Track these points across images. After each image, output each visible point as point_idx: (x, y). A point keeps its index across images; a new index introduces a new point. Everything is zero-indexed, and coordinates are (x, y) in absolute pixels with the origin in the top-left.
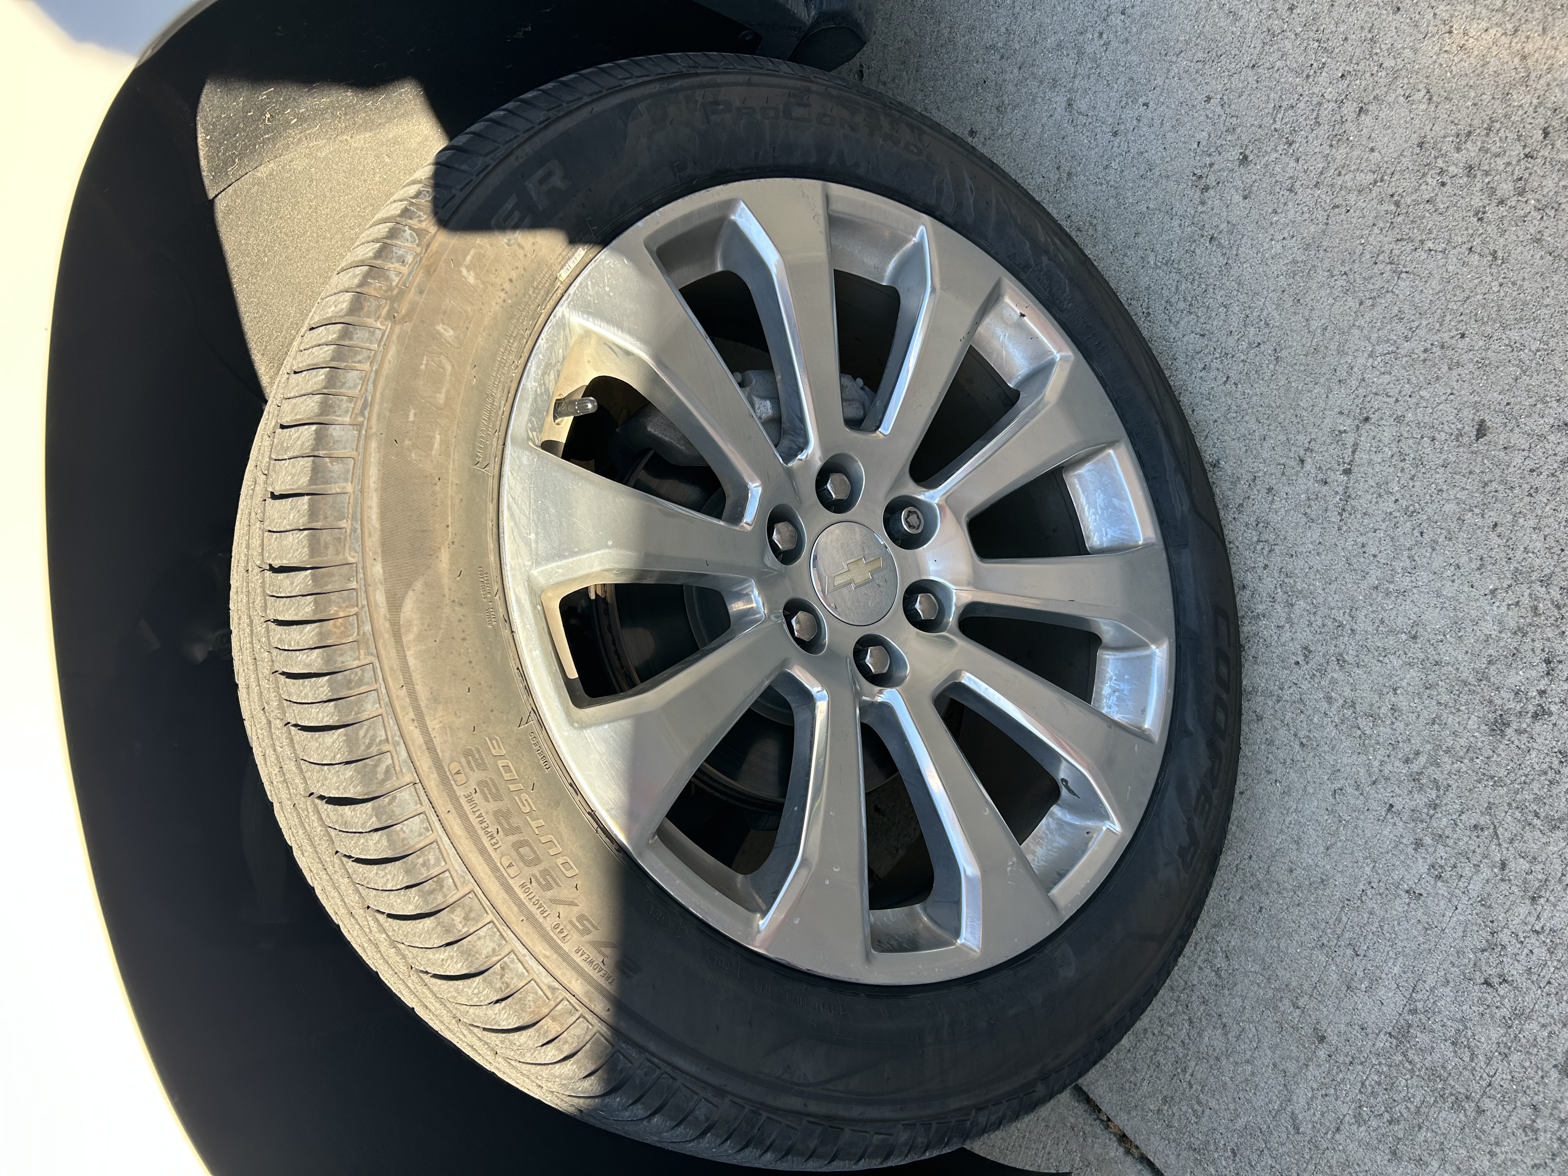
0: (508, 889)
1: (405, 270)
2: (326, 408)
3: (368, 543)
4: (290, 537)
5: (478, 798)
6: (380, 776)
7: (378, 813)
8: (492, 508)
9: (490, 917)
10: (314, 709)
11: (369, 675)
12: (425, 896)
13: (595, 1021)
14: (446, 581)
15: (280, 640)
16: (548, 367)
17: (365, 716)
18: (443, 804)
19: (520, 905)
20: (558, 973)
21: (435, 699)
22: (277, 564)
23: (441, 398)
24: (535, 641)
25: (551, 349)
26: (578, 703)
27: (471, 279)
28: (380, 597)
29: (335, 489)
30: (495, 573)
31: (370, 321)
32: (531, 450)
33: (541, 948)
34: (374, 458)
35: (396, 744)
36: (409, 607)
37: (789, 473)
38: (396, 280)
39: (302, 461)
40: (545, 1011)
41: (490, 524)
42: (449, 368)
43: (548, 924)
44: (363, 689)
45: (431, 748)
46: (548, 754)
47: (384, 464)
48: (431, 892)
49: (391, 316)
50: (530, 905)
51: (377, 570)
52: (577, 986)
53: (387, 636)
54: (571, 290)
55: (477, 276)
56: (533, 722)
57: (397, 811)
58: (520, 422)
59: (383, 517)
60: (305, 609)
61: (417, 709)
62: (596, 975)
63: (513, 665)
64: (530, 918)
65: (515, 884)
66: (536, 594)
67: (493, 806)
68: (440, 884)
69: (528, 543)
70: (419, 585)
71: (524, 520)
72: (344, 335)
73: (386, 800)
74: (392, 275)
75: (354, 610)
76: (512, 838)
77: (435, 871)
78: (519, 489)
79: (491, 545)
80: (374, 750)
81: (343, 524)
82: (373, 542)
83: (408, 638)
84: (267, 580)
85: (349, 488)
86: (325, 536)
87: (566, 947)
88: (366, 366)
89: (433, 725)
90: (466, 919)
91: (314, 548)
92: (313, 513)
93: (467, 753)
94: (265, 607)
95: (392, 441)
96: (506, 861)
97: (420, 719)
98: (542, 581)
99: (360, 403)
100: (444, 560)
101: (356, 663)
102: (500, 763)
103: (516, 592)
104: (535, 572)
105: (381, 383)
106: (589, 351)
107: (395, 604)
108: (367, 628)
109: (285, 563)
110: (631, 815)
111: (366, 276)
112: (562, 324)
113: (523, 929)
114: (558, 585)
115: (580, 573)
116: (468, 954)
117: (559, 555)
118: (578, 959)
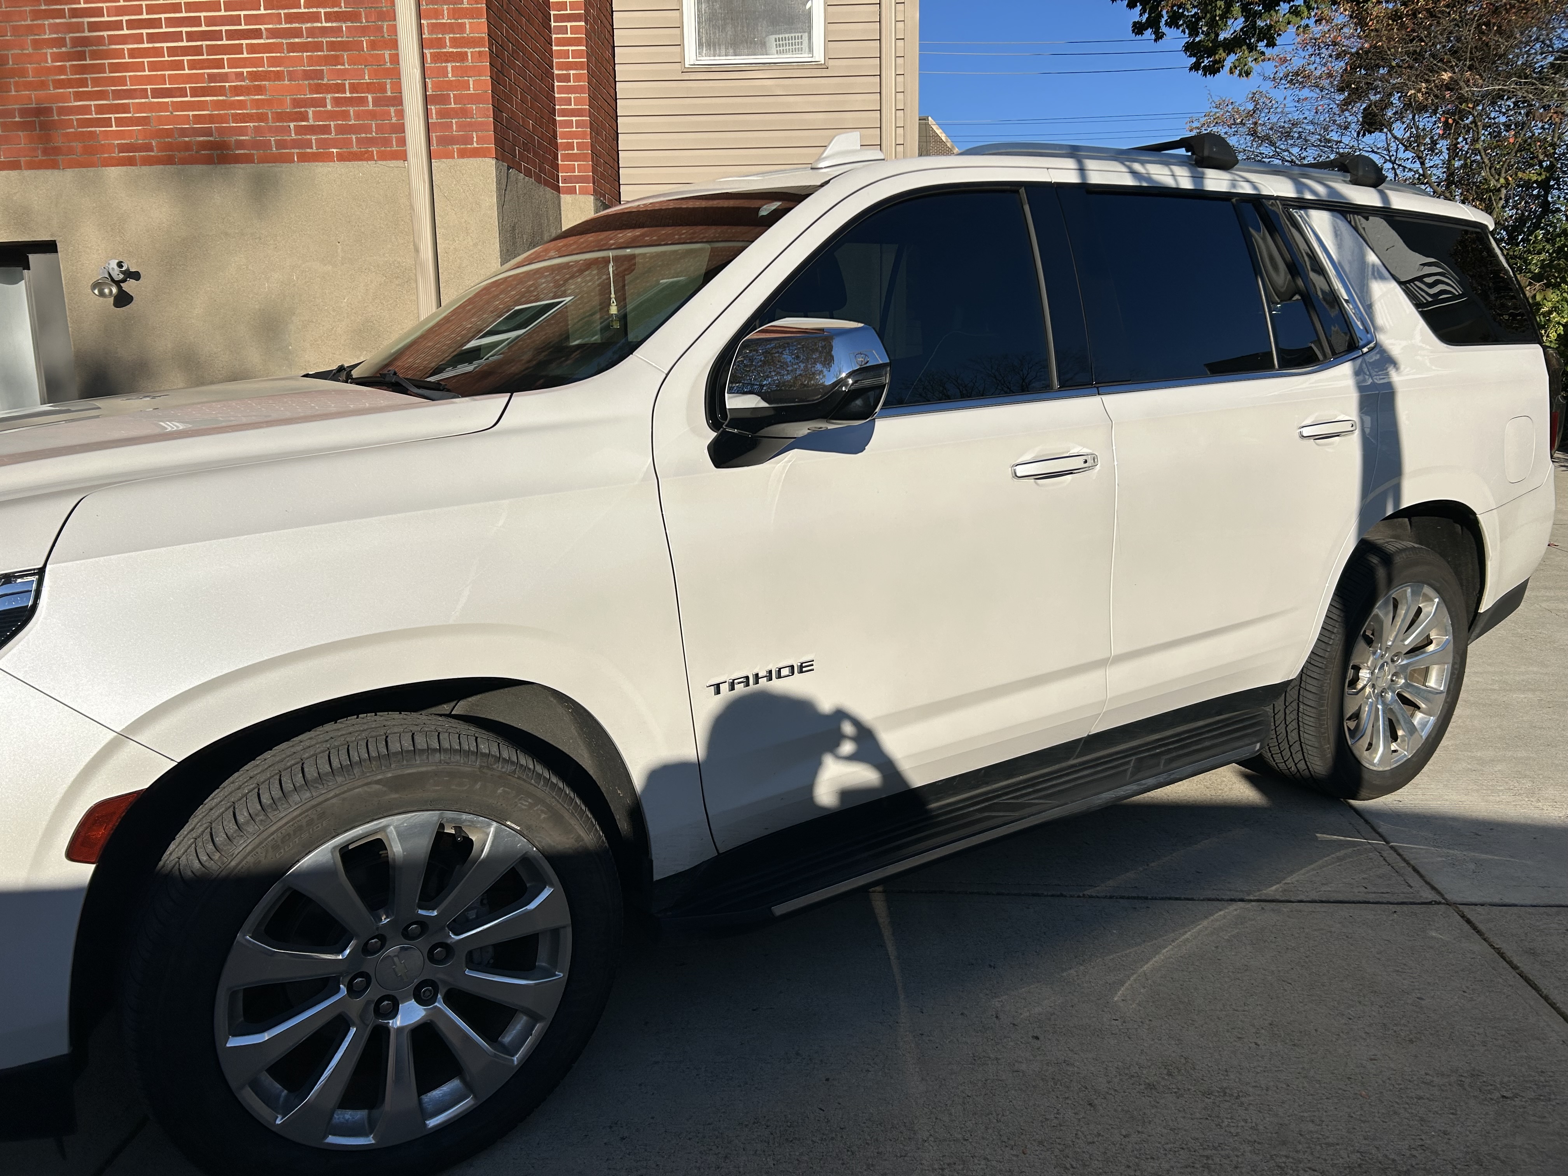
0: (272, 834)
1: (500, 769)
2: (446, 750)
3: (399, 771)
4: (399, 745)
5: (308, 818)
6: (315, 785)
7: (301, 786)
8: (415, 809)
9: (262, 828)
10: (337, 760)
11: (352, 777)
12: (270, 805)
13: (218, 872)
14: (387, 797)
15: (361, 745)
16: (472, 822)
17: (337, 777)
18: (304, 808)
19: (266, 839)
20: (238, 856)
21: (344, 799)
22: (389, 739)
23: (453, 787)
24: (365, 831)
25: (479, 822)
26: (340, 850)
27: (500, 791)
28: (379, 777)
29: (417, 758)
30: (390, 813)
31: (479, 760)
32: (439, 820)
33: (249, 848)
34: (429, 769)
35: (327, 789)
36: (377, 787)
37: (443, 928)
38: (495, 767)
39: (426, 745)
40: (223, 853)
41: (409, 809)
42: (465, 788)
43: (258, 850)
44: (346, 776)
45: (326, 800)
46: (321, 842)
47: (427, 772)
48: (272, 808)
49: (481, 767)
50: (266, 842)
51: (390, 775)
52: (233, 863)
53: (366, 781)
54: (503, 826)
55: (501, 793)
56: (334, 834)
57: (302, 792)
58: (449, 814)
59: (409, 774)
60: (374, 754)
61: (340, 794)
62: (236, 870)
63: (357, 824)
64: (261, 843)
65: (275, 836)
66: (383, 829)
67: (304, 824)
68: (275, 810)
69: (403, 823)
70: (385, 789)
71: (411, 821)
72: (473, 752)
73: (306, 788)
74: (497, 765)
75: (374, 769)
76: (292, 833)
77: (280, 808)
78: (423, 817)
79: (401, 811)
80: (324, 782)
81: (405, 762)
82: (399, 772)
83: (366, 788)
84: (382, 737)
85: (418, 762)
86: (400, 756)
87: (249, 858)
88: (462, 761)
89: (334, 801)
90: (262, 820)
91: (396, 754)
92: (408, 751)
93: (324, 813)
94: (371, 737)
95: (436, 774)
96: (283, 831)
97: (336, 796)
98: (388, 830)
99: (449, 761)
100: (394, 796)
101: (355, 772)
102: (320, 825)
103: (384, 822)
104: (392, 827)
105: (456, 767)
106: (481, 836)
107: (378, 782)
108: (368, 774)
109: (389, 744)
110: (298, 875)
111: (496, 756)
112: (489, 825)
113: (257, 841)
114: (387, 836)
115: (392, 844)
116: (247, 823)
117: (399, 834)
118: (244, 862)
